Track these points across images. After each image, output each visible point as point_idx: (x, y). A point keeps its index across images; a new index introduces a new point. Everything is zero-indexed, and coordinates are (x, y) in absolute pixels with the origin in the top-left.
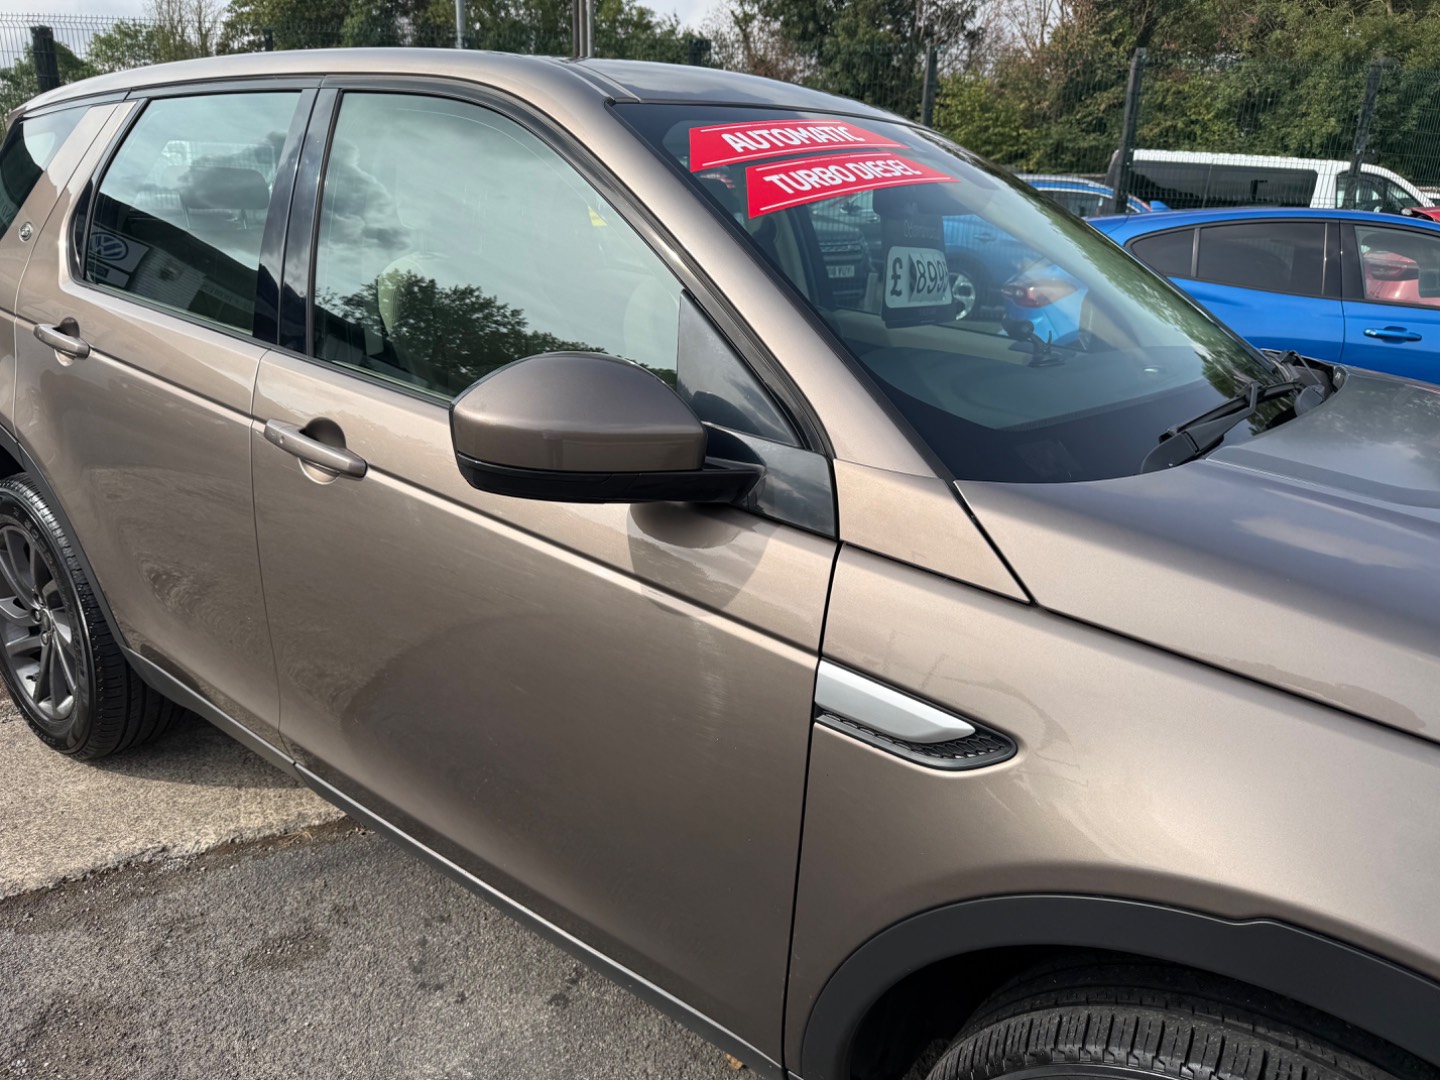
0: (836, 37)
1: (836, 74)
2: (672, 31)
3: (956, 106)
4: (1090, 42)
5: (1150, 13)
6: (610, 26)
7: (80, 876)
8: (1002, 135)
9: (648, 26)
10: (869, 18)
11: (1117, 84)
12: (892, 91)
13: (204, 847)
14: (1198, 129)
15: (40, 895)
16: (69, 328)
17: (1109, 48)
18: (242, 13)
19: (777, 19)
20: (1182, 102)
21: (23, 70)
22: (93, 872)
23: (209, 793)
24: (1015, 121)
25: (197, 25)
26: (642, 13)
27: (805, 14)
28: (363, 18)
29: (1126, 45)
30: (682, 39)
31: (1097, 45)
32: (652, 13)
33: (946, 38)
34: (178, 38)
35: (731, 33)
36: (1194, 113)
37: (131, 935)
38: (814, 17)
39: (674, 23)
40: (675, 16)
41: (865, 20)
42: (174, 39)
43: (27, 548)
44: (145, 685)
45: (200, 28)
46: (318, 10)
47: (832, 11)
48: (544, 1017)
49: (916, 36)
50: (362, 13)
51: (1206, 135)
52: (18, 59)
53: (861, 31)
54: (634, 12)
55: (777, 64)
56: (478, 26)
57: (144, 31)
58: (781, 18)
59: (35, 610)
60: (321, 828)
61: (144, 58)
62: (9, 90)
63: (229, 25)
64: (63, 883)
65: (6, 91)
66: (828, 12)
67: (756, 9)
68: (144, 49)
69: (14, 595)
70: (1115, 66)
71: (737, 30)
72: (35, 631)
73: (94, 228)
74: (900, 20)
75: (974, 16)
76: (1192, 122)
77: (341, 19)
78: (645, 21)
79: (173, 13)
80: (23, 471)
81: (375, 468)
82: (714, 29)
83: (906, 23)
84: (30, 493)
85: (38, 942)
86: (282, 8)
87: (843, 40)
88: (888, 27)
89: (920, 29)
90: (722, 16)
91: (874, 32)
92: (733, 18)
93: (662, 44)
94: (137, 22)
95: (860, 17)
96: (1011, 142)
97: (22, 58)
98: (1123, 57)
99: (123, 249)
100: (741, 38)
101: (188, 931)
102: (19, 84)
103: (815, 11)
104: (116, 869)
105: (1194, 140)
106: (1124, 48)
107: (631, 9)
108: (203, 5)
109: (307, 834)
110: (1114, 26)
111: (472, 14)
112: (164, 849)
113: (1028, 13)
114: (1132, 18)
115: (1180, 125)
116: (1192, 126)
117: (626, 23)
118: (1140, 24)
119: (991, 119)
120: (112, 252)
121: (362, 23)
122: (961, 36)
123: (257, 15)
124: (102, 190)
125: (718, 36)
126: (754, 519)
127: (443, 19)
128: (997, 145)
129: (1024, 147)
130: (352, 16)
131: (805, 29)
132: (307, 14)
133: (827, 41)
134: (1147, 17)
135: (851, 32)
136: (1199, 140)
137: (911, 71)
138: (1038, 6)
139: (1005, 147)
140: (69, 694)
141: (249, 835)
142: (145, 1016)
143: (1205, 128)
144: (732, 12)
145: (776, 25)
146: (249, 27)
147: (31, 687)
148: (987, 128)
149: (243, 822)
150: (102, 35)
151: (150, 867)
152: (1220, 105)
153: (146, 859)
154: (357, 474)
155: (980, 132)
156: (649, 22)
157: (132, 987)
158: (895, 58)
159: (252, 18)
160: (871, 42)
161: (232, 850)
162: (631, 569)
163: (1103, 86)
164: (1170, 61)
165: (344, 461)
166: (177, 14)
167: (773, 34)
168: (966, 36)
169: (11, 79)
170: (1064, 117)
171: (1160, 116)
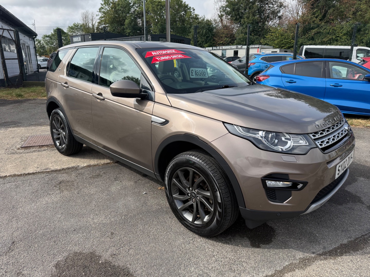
0: (244, 19)
1: (244, 28)
2: (203, 20)
3: (275, 35)
4: (310, 17)
5: (325, 9)
6: (188, 19)
7: (66, 168)
8: (287, 42)
9: (198, 19)
10: (252, 14)
11: (317, 28)
12: (259, 32)
13: (84, 166)
14: (339, 38)
15: (60, 170)
16: (66, 83)
17: (315, 19)
18: (102, 20)
19: (229, 15)
20: (334, 32)
21: (53, 35)
22: (68, 168)
23: (86, 160)
24: (290, 38)
25: (92, 23)
26: (196, 15)
27: (236, 14)
28: (130, 20)
29: (319, 18)
30: (206, 21)
31: (312, 18)
32: (199, 15)
33: (273, 18)
34: (87, 26)
35: (218, 19)
36: (338, 34)
37: (73, 175)
38: (239, 14)
39: (204, 18)
40: (204, 16)
41: (251, 15)
42: (87, 27)
43: (58, 120)
44: (76, 141)
45: (92, 24)
46: (119, 18)
47: (243, 13)
48: (133, 184)
49: (265, 18)
50: (129, 18)
51: (341, 40)
52: (52, 33)
53: (250, 17)
54: (194, 15)
55: (229, 27)
56: (157, 20)
57: (80, 25)
58: (230, 15)
59: (59, 131)
60: (103, 164)
61: (80, 31)
62: (50, 40)
63: (99, 23)
64: (63, 169)
65: (49, 40)
66: (242, 13)
67: (224, 13)
68: (80, 29)
69: (56, 129)
70: (316, 23)
71: (219, 19)
72: (59, 134)
73: (70, 69)
74: (261, 14)
75: (280, 12)
76: (337, 37)
77: (125, 20)
78: (197, 17)
79: (86, 20)
80: (59, 107)
81: (106, 99)
82: (214, 18)
83: (262, 15)
84: (59, 111)
85: (60, 175)
86: (111, 18)
87: (246, 20)
88: (258, 16)
89: (266, 16)
90: (216, 15)
91: (254, 17)
92: (218, 16)
93: (201, 23)
94: (78, 23)
95: (250, 14)
96: (289, 44)
97: (52, 32)
98: (318, 21)
99: (74, 72)
100: (220, 20)
101: (81, 174)
102: (52, 38)
103: (239, 13)
104: (71, 168)
105: (338, 41)
106: (319, 19)
107: (193, 15)
108: (93, 18)
109: (101, 165)
110: (316, 13)
111: (155, 18)
112: (78, 166)
113: (293, 11)
114: (321, 11)
115: (334, 37)
116: (337, 38)
117: (192, 18)
118: (323, 12)
119: (284, 38)
120: (72, 73)
121: (129, 21)
122: (277, 18)
123: (105, 20)
124: (71, 63)
125: (215, 20)
126: (148, 101)
127: (148, 19)
128: (286, 44)
129: (293, 45)
130: (127, 19)
131: (236, 18)
132: (117, 19)
133: (242, 20)
134: (325, 10)
135: (248, 18)
136: (339, 41)
137: (264, 27)
138: (296, 9)
139: (287, 45)
140: (64, 144)
141: (92, 165)
142: (75, 182)
143: (341, 38)
144: (218, 14)
145: (229, 17)
146: (103, 23)
147: (58, 144)
148: (282, 40)
149: (91, 163)
150: (70, 26)
151: (76, 168)
152: (345, 32)
153: (76, 167)
154: (104, 100)
155: (281, 41)
156: (198, 17)
157: (73, 179)
158: (260, 24)
159: (104, 21)
160: (253, 20)
161: (89, 166)
162: (134, 107)
163: (313, 28)
164: (331, 21)
165: (102, 98)
166: (87, 21)
167: (228, 19)
168: (278, 17)
169: (50, 37)
170: (303, 37)
171: (329, 35)
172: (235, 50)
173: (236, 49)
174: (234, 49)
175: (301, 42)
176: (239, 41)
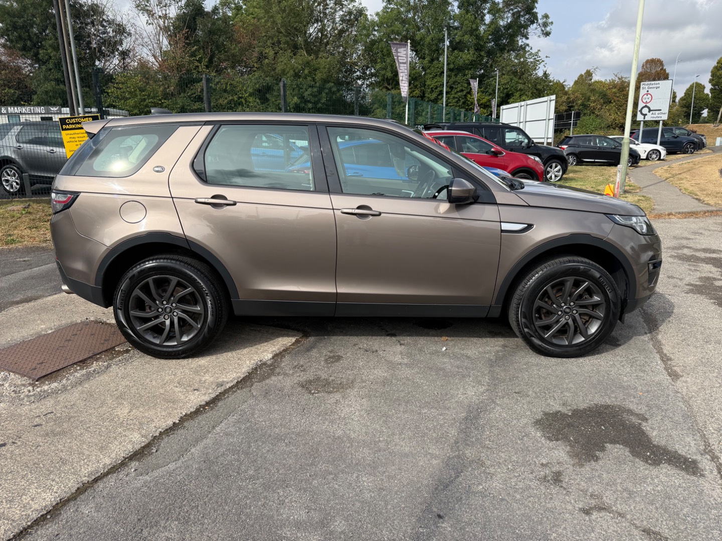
0: (46, 50)
1: (51, 70)
3: (126, 88)
4: (187, 60)
5: (212, 48)
8: (153, 103)
13: (270, 357)
14: (243, 101)
16: (218, 197)
17: (197, 63)
20: (234, 89)
24: (158, 96)
27: (23, 36)
29: (204, 62)
31: (190, 62)
33: (109, 54)
36: (240, 94)
49: (92, 52)
66: (37, 36)
70: (201, 72)
75: (122, 43)
76: (240, 98)
81: (384, 213)
87: (51, 52)
89: (93, 48)
98: (204, 68)
103: (29, 35)
106: (204, 64)
110: (197, 54)
113: (152, 45)
114: (204, 50)
115: (235, 99)
118: (208, 53)
119: (146, 95)
122: (117, 54)
131: (25, 45)
134: (211, 51)
138: (157, 42)
143: (246, 101)
148: (145, 100)
151: (265, 365)
152: (250, 90)
154: (379, 215)
155: (141, 101)
163: (197, 81)
164: (224, 70)
165: (375, 212)
168: (120, 53)
170: (182, 95)
171: (226, 94)
172: (43, 116)
173: (44, 114)
174: (41, 114)
175: (181, 104)
176: (44, 97)
